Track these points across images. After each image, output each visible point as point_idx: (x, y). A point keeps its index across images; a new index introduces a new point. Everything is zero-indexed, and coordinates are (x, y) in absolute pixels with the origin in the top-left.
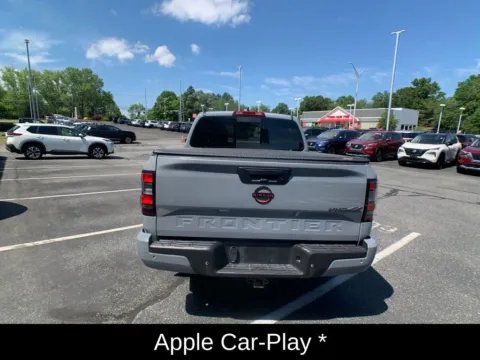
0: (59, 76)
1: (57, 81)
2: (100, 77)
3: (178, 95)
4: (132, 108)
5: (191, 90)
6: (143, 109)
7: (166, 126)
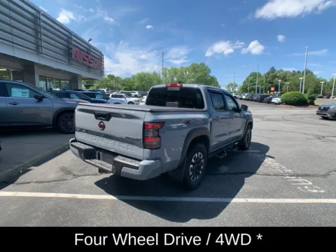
0: (187, 69)
1: (186, 72)
2: (209, 67)
3: (262, 74)
4: (229, 86)
5: (273, 70)
6: (236, 86)
7: (244, 97)
